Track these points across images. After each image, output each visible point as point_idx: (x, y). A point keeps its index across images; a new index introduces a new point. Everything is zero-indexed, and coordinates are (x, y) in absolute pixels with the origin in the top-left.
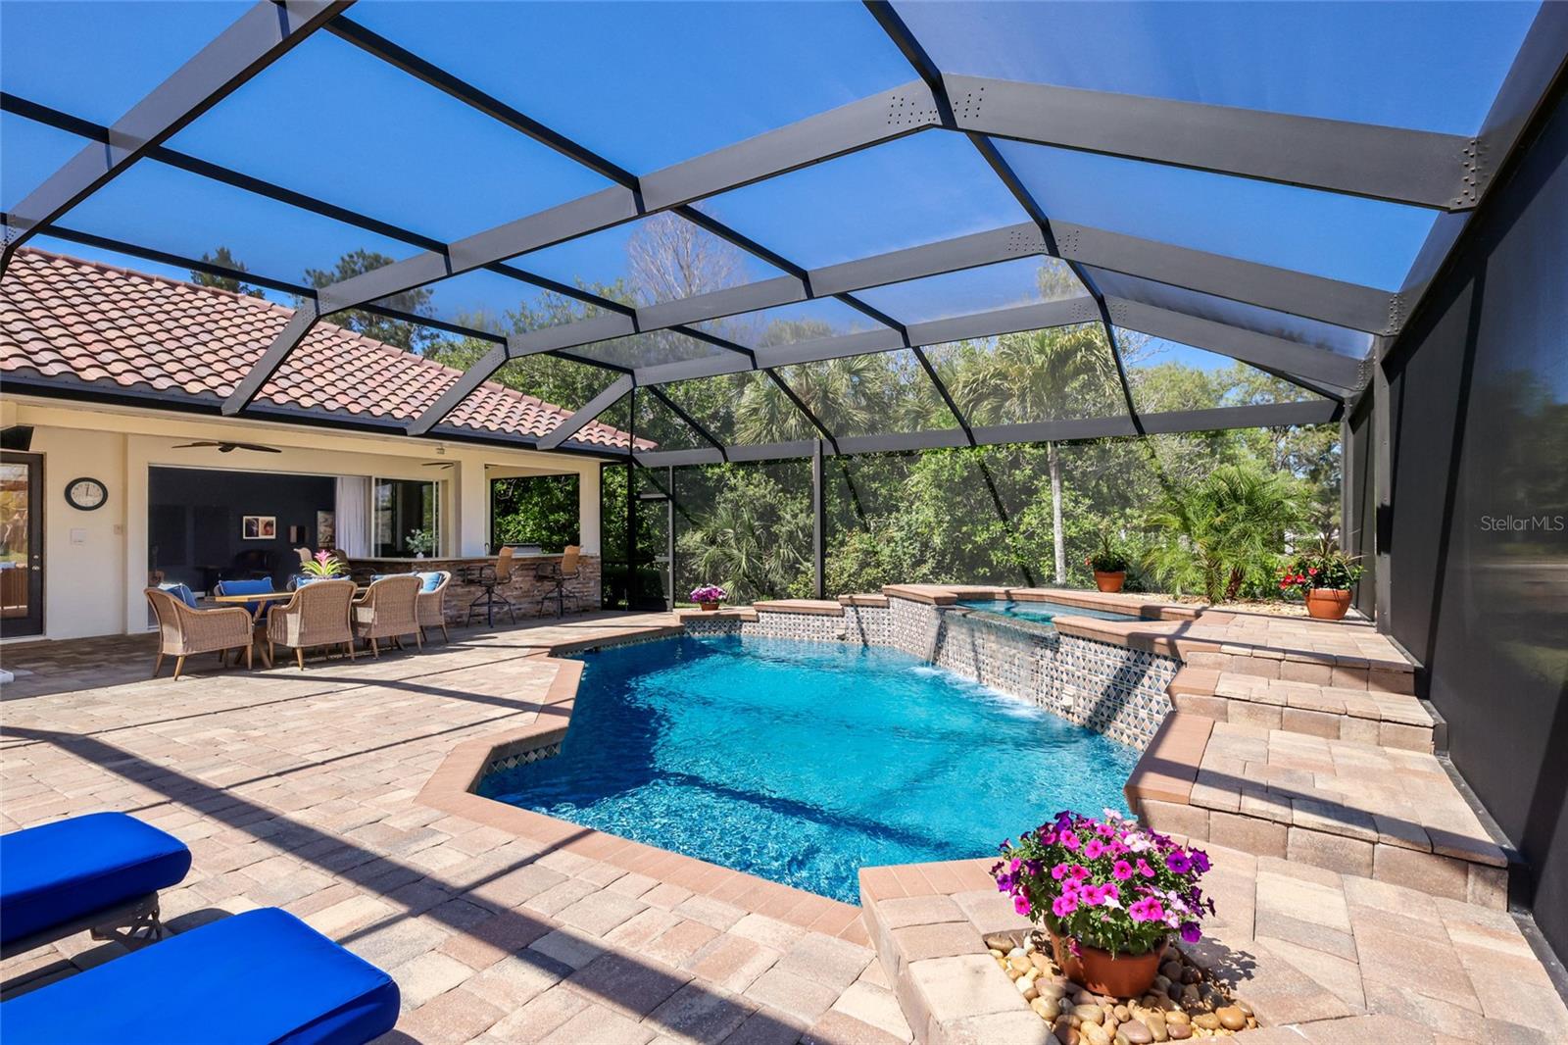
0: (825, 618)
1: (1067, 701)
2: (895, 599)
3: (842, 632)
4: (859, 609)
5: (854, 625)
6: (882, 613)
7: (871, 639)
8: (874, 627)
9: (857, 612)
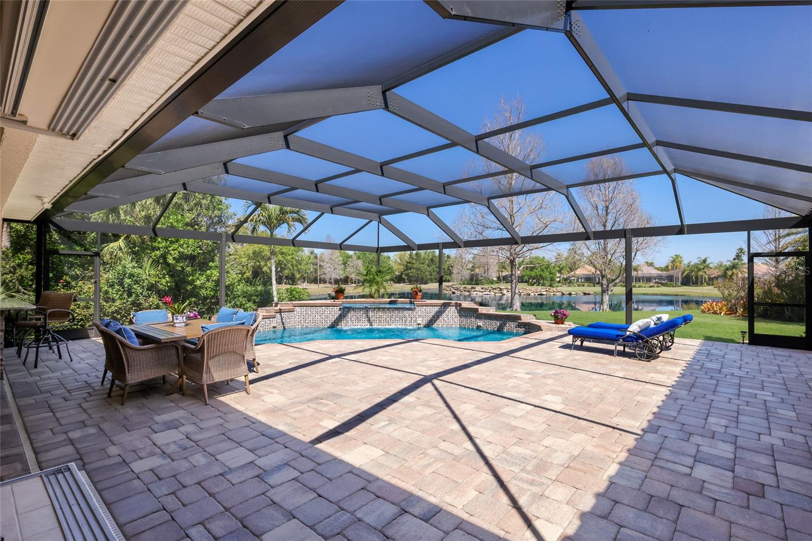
0: (267, 320)
1: (419, 322)
2: (297, 308)
3: (275, 325)
4: (282, 314)
5: (280, 321)
6: (291, 314)
7: (287, 326)
8: (288, 320)
9: (281, 315)
